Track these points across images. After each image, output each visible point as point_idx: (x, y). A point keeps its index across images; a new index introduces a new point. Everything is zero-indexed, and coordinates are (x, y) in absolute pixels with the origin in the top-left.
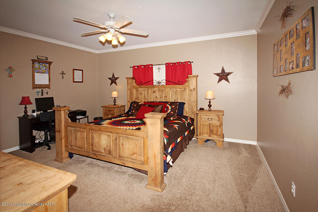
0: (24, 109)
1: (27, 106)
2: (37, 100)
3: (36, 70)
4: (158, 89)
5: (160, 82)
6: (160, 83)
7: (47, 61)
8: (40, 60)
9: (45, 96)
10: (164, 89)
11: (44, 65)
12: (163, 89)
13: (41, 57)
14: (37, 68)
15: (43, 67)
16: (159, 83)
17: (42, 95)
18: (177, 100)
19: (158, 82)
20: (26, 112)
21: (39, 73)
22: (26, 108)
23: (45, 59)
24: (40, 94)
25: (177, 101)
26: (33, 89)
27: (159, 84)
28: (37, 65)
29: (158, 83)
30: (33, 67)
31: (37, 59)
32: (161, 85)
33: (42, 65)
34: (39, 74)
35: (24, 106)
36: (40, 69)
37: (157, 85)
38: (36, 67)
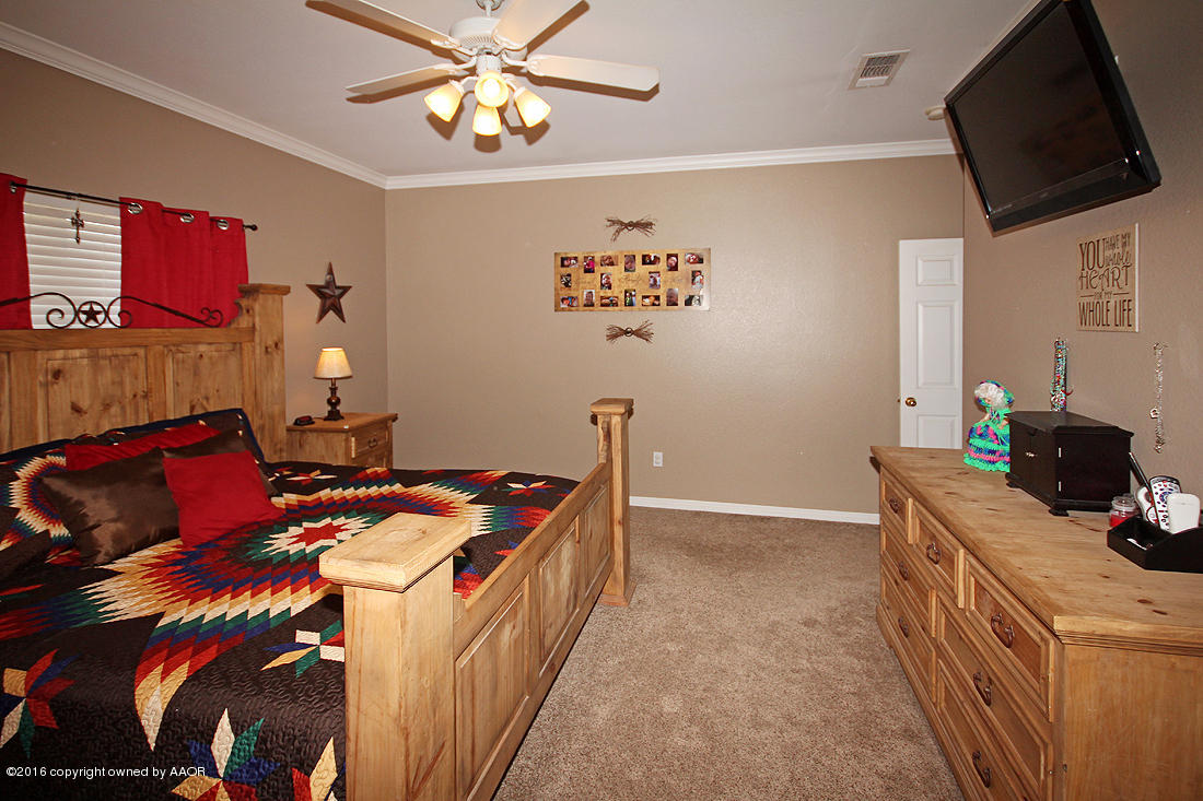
4: (85, 351)
5: (96, 308)
6: (101, 317)
10: (127, 351)
12: (119, 351)
16: (92, 315)
18: (205, 403)
19: (86, 308)
25: (205, 409)
27: (92, 323)
29: (83, 317)
32: (108, 325)
37: (77, 325)
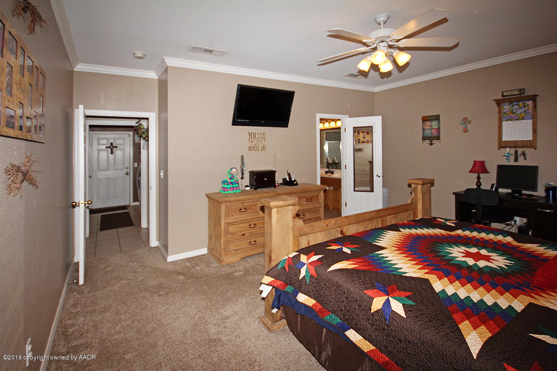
0: (476, 180)
1: (481, 175)
2: (500, 168)
3: (505, 115)
7: (523, 95)
8: (506, 97)
9: (521, 162)
11: (521, 104)
13: (509, 92)
14: (507, 113)
15: (520, 108)
17: (516, 160)
20: (479, 184)
21: (511, 120)
22: (479, 178)
23: (518, 93)
24: (512, 158)
26: (499, 149)
28: (506, 107)
30: (499, 112)
31: (502, 98)
33: (518, 105)
34: (512, 122)
35: (476, 175)
36: (514, 113)
38: (505, 111)
